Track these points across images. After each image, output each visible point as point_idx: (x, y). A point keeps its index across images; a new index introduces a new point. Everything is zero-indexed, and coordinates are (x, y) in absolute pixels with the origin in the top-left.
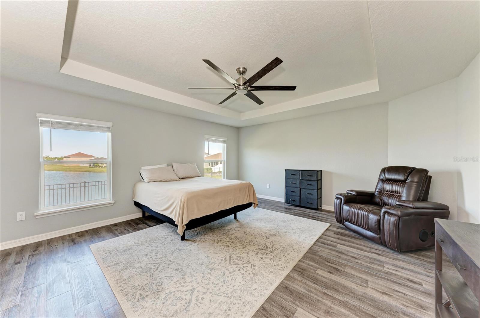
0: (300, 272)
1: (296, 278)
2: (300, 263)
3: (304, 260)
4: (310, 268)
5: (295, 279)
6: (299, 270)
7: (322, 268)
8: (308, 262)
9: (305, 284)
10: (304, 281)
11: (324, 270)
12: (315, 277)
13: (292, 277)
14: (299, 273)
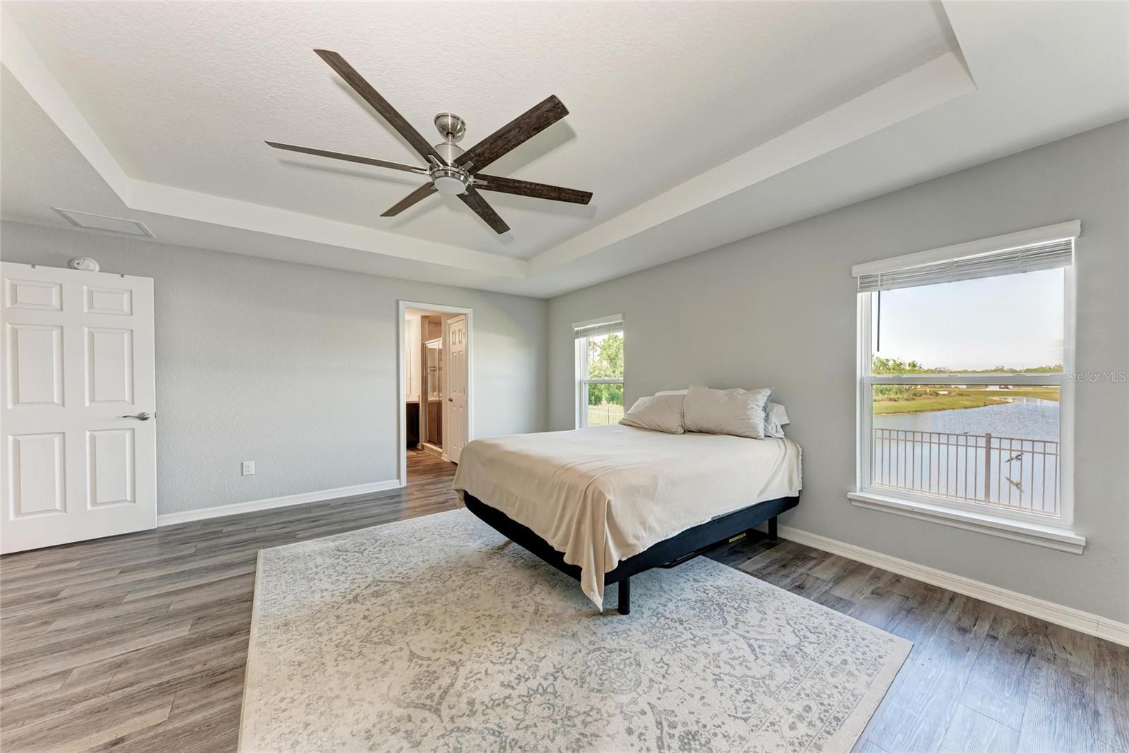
0: (223, 673)
1: (223, 659)
2: (237, 689)
3: (228, 705)
4: (195, 701)
5: (224, 655)
6: (226, 675)
7: (152, 733)
8: (212, 711)
9: (192, 667)
10: (198, 668)
11: (140, 733)
12: (169, 694)
13: (234, 652)
14: (222, 670)
